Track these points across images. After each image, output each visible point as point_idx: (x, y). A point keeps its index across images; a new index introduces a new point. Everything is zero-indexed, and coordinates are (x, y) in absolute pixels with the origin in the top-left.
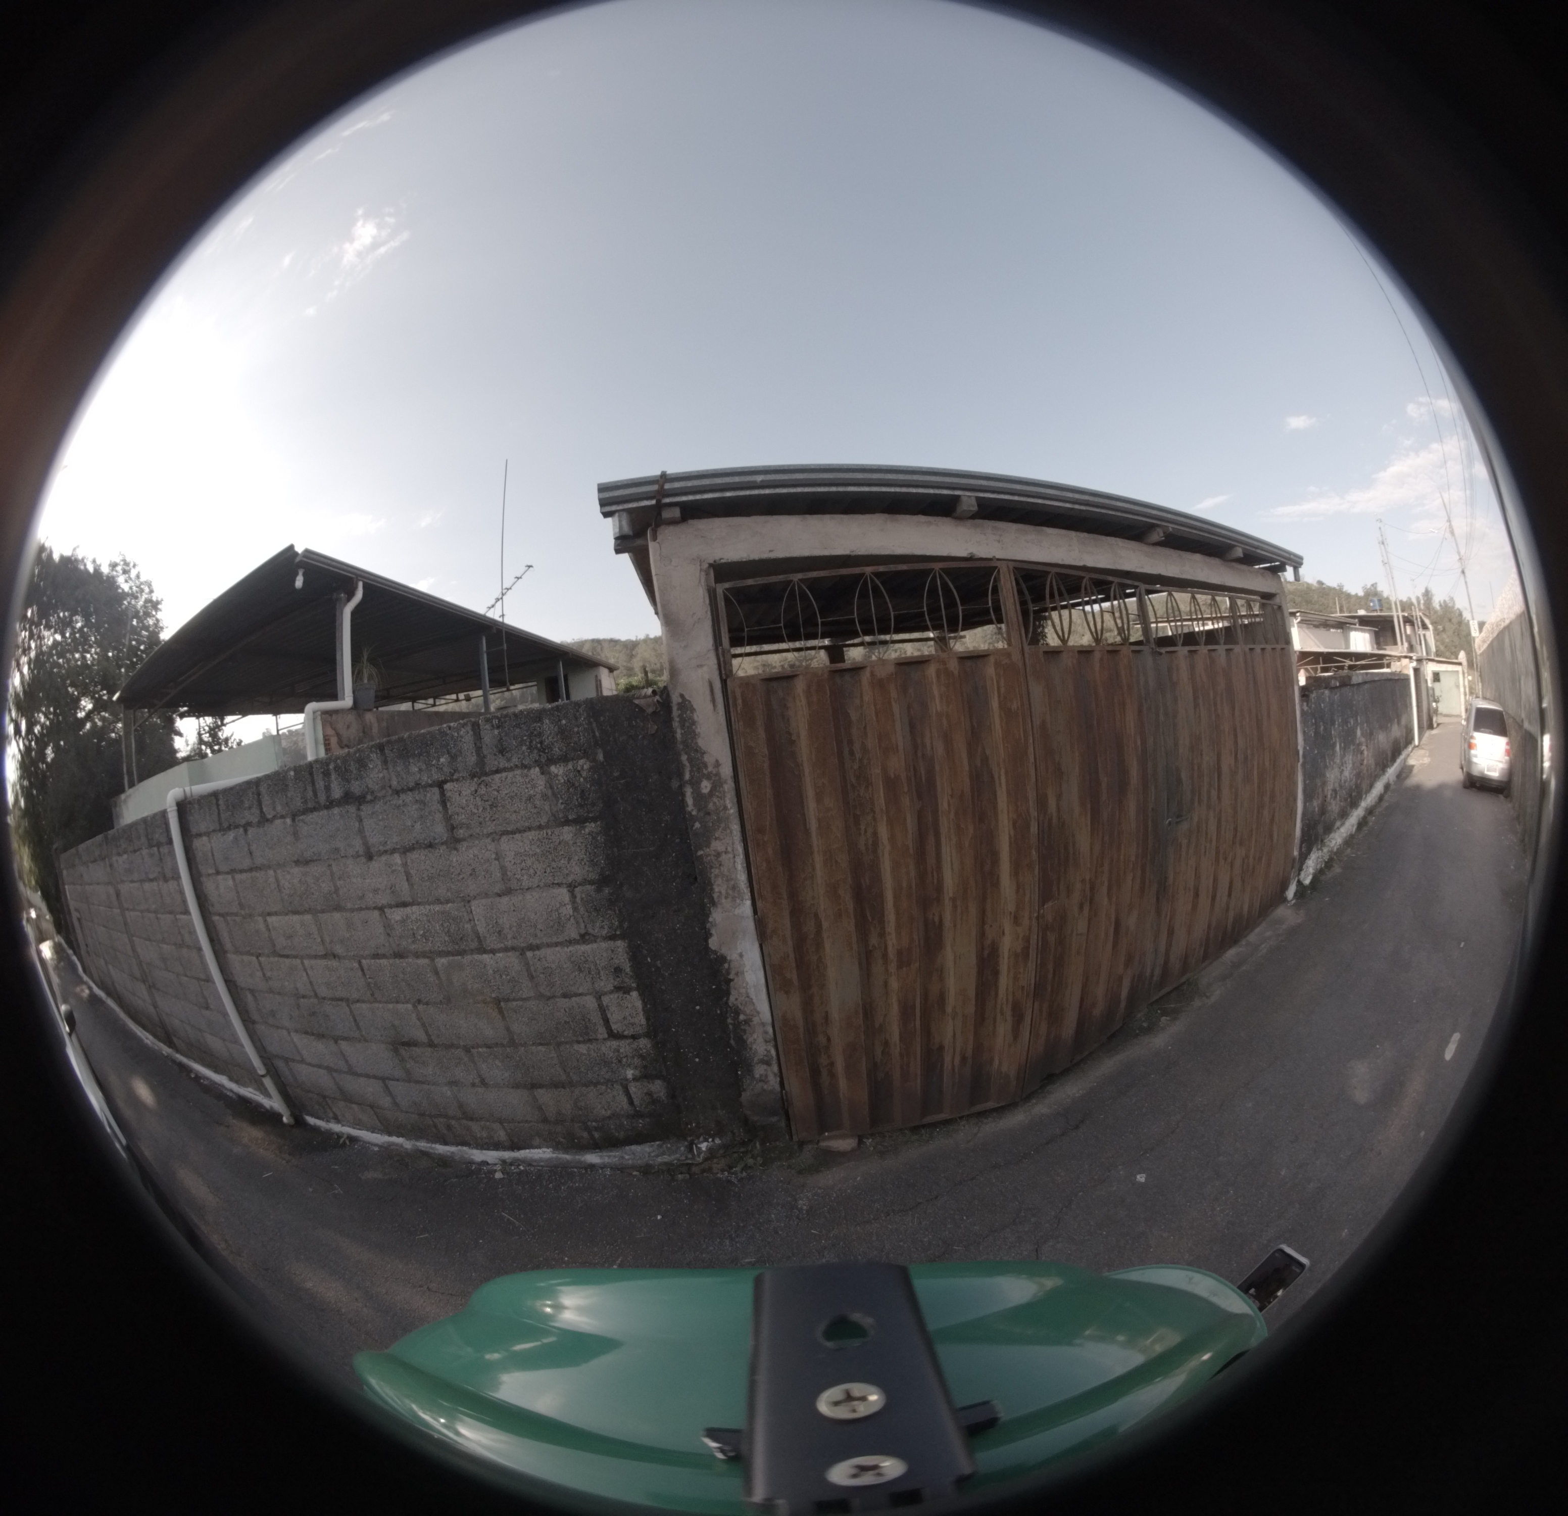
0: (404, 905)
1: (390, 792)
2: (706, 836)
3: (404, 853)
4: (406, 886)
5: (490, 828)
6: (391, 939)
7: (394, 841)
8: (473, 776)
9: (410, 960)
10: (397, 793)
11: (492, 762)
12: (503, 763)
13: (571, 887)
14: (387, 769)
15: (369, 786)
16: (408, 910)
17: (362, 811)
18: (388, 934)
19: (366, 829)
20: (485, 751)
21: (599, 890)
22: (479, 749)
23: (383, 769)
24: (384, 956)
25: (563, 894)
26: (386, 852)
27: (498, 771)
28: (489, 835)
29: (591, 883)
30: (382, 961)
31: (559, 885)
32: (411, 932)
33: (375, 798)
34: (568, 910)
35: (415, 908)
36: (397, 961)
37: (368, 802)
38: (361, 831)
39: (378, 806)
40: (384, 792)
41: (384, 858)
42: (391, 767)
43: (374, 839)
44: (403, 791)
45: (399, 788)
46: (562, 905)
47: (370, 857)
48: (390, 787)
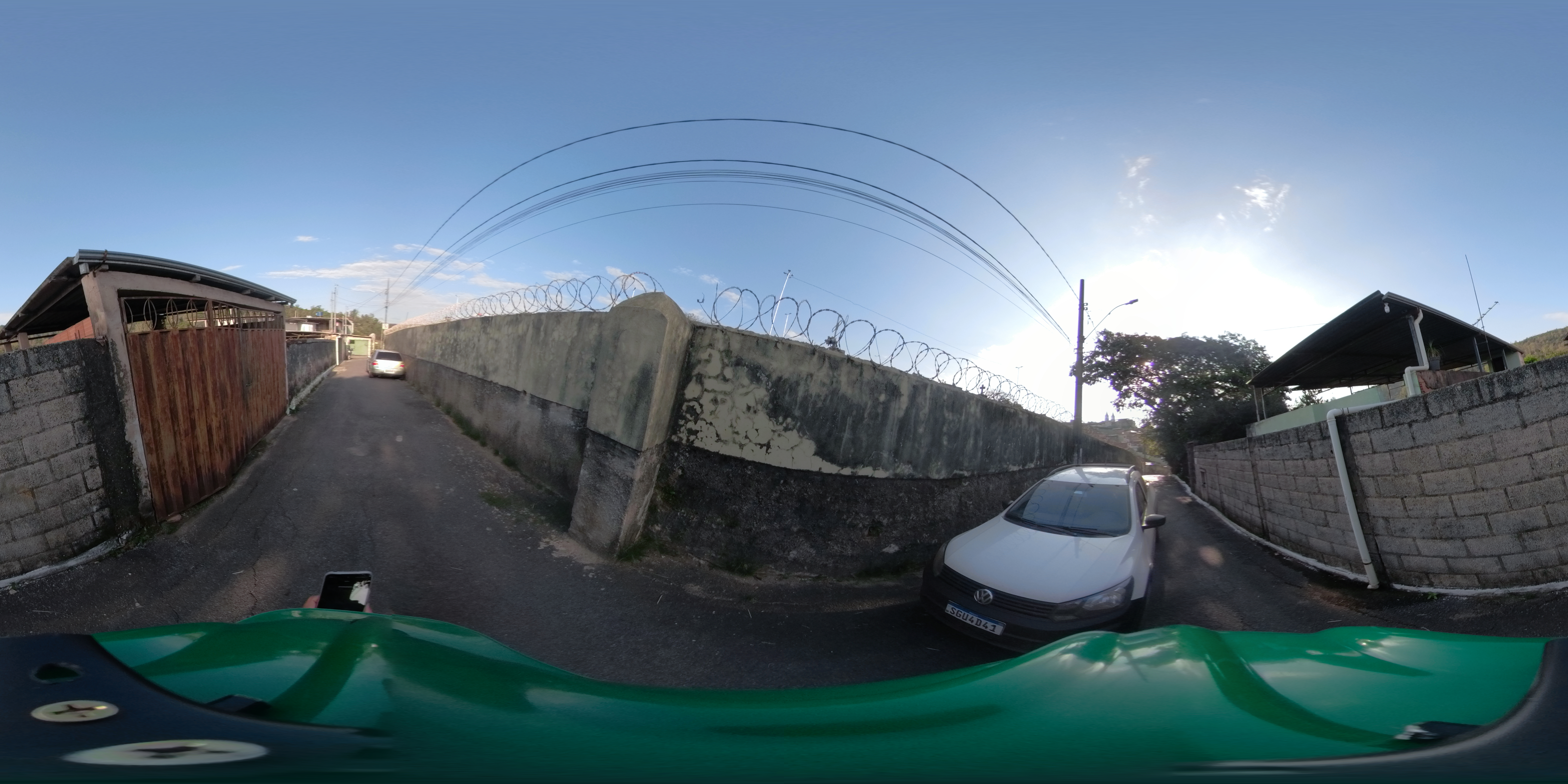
0: (1547, 449)
1: (1541, 389)
3: (1550, 420)
4: (1550, 438)
6: (1534, 471)
7: (1544, 415)
9: (1547, 480)
10: (1546, 389)
14: (1539, 377)
15: (1526, 387)
16: (1550, 451)
17: (1521, 401)
18: (1533, 468)
19: (1523, 411)
23: (1536, 377)
24: (1526, 482)
26: (1537, 422)
30: (1524, 485)
32: (1550, 464)
33: (1531, 393)
35: (1554, 450)
36: (1537, 482)
37: (1525, 396)
38: (1519, 413)
39: (1532, 398)
40: (1537, 389)
41: (1535, 425)
42: (1541, 376)
43: (1529, 416)
44: (1550, 387)
45: (1547, 386)
47: (1524, 426)
48: (1541, 386)
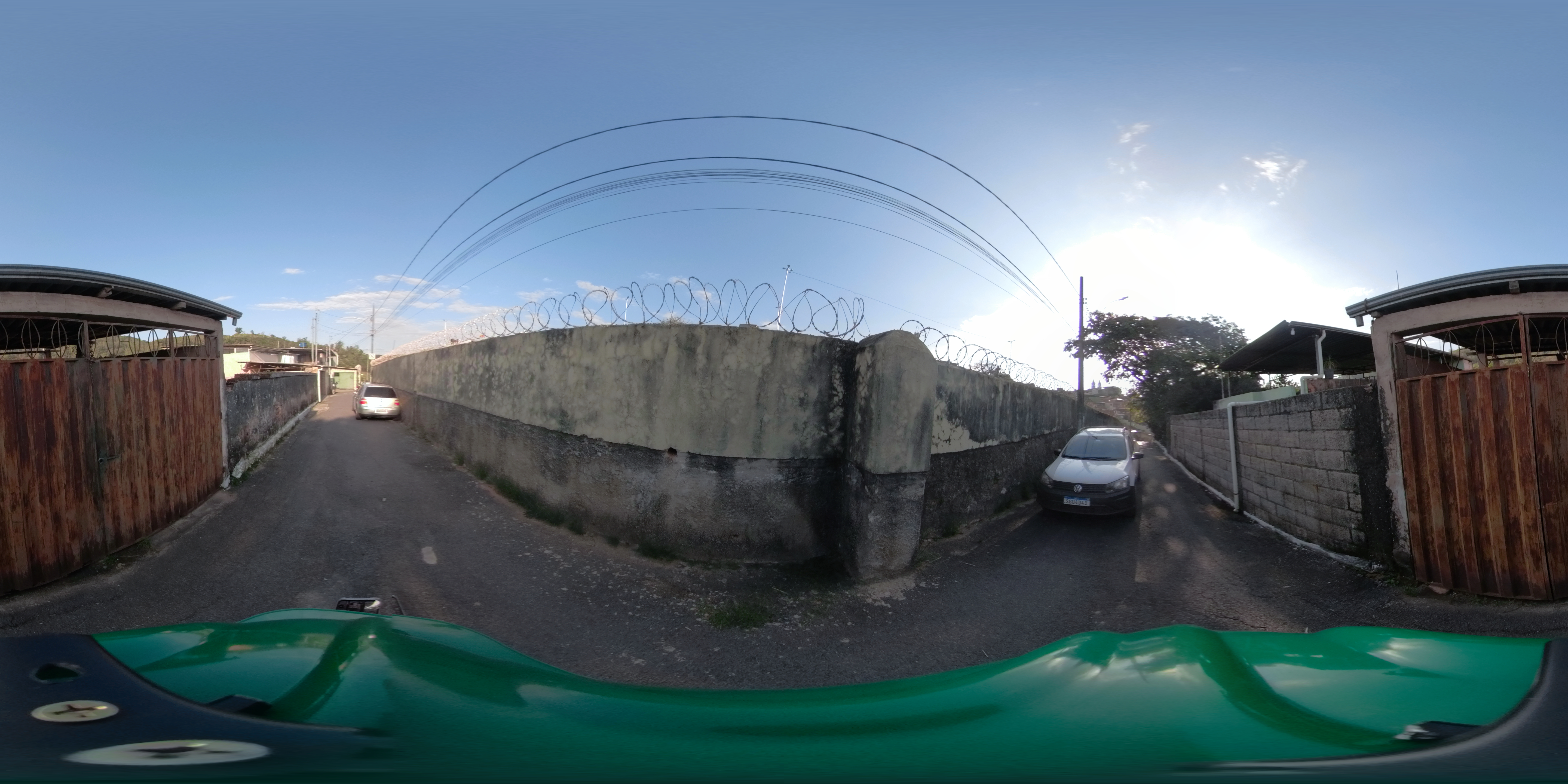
2: (1387, 442)
3: (1299, 432)
5: (1323, 427)
8: (1319, 410)
10: (1299, 412)
11: (1326, 406)
12: (1328, 407)
13: (1344, 452)
17: (1289, 417)
20: (1323, 402)
21: (1352, 455)
22: (1321, 401)
25: (1341, 453)
26: (1294, 430)
27: (1326, 409)
28: (1322, 430)
29: (1350, 452)
31: (1341, 450)
33: (1293, 413)
34: (1342, 460)
37: (1291, 414)
38: (1288, 423)
39: (1293, 416)
40: (1295, 412)
41: (1293, 432)
43: (1291, 426)
46: (1341, 457)
47: (1289, 431)
